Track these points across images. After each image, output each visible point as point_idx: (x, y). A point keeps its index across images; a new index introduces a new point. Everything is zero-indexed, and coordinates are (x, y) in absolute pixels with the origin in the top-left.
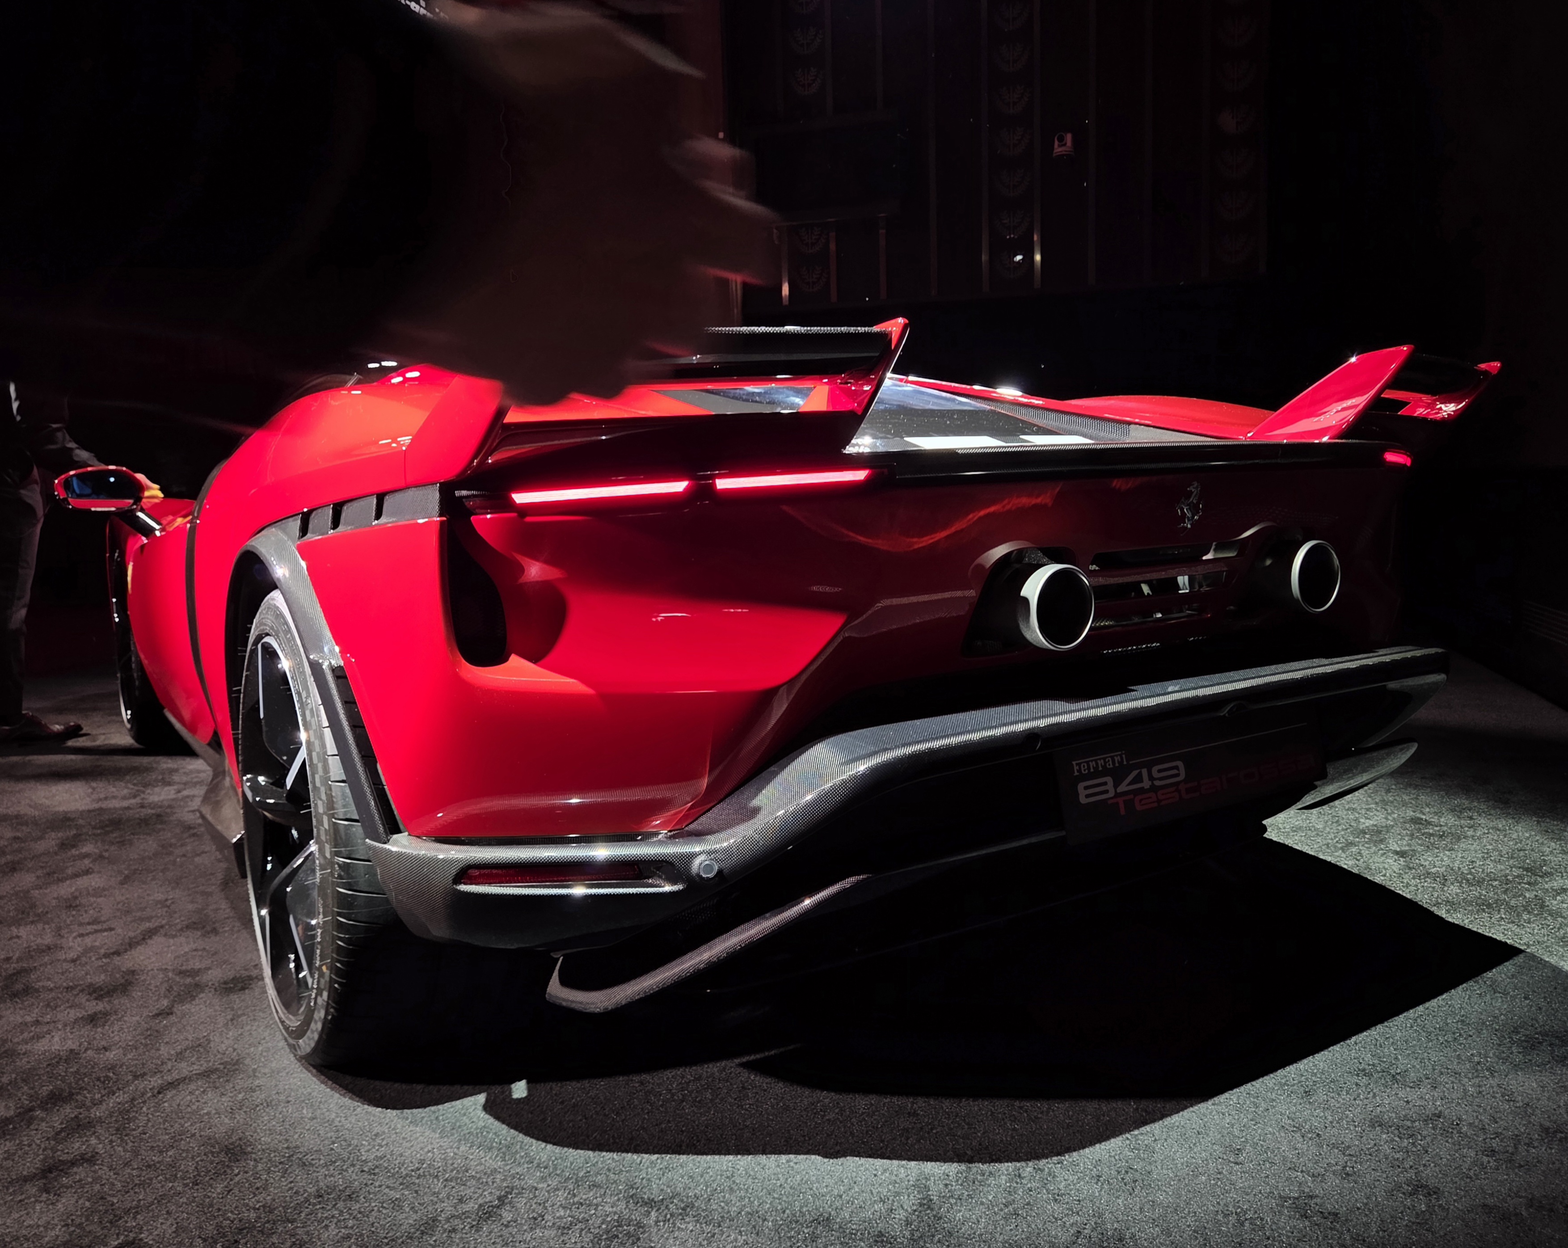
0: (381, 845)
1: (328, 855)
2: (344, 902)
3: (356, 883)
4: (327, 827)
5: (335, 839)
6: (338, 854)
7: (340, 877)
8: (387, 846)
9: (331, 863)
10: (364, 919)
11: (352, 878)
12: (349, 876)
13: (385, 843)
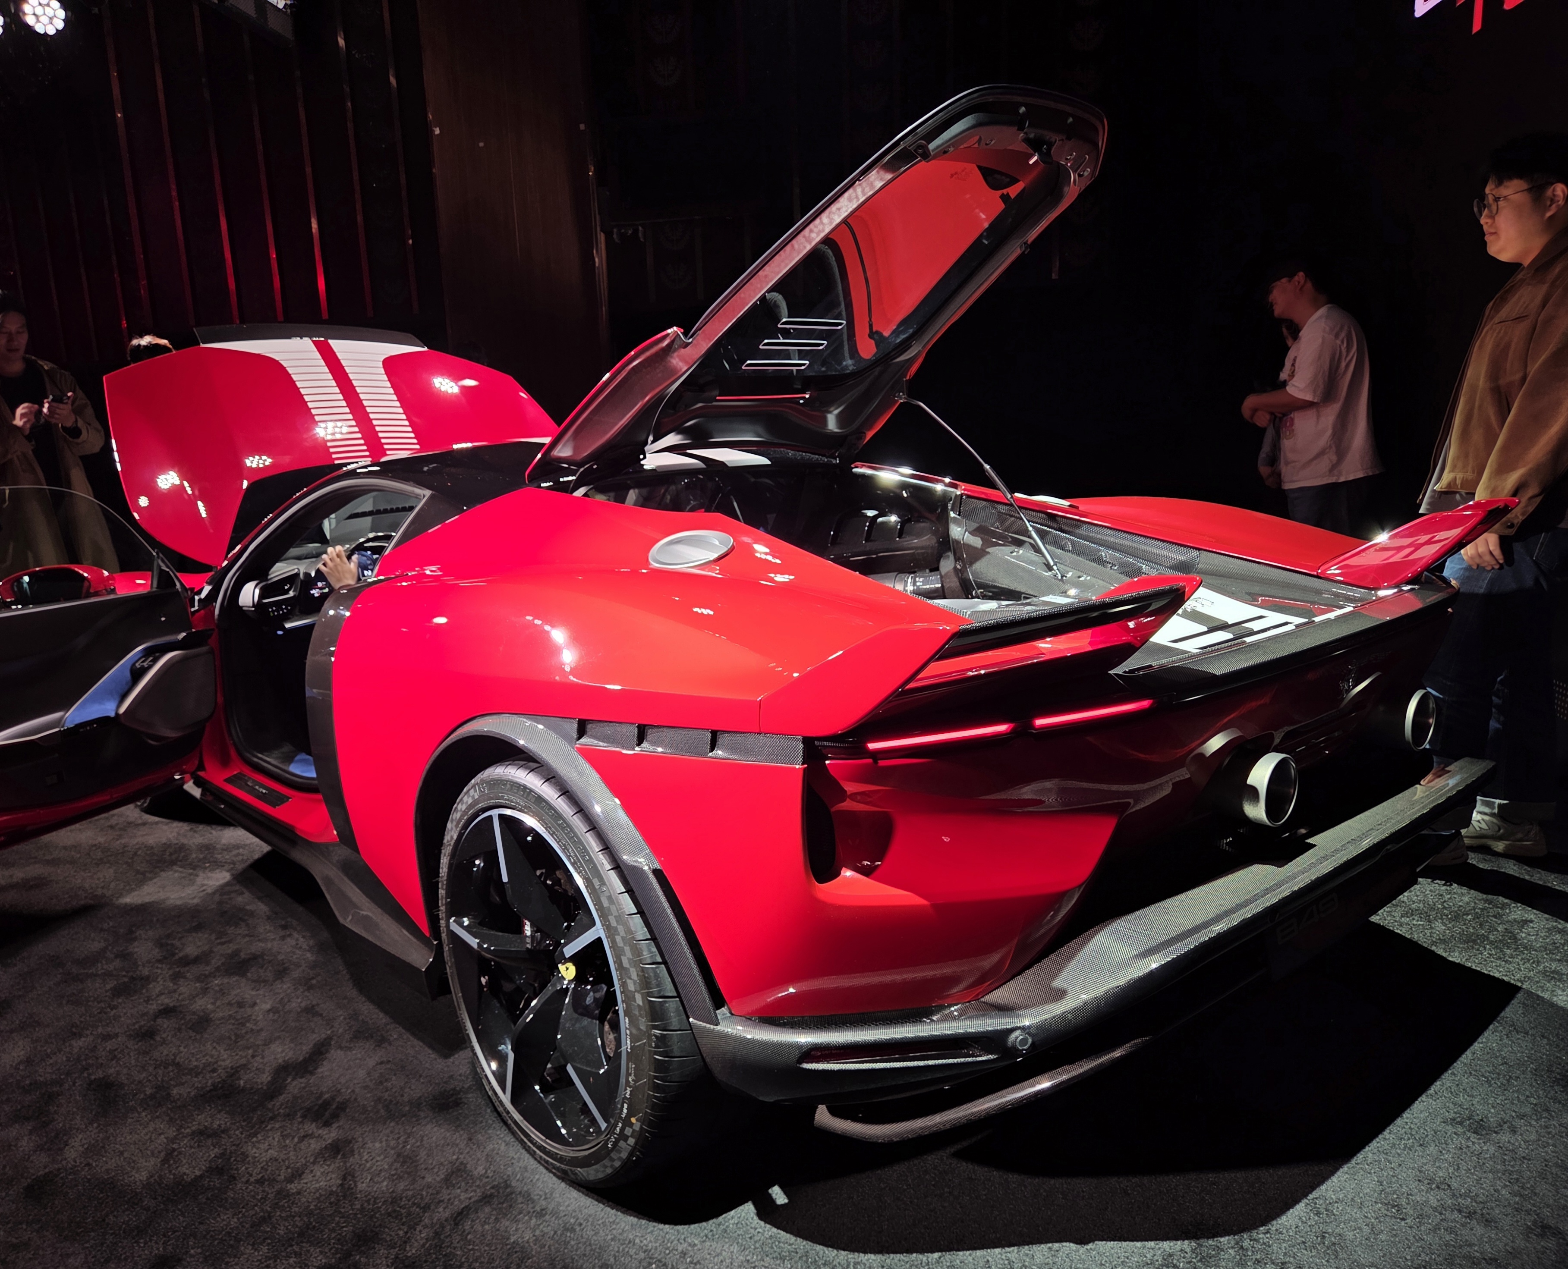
0: (712, 1027)
1: (643, 1028)
2: (659, 1067)
3: (672, 1051)
4: (641, 1003)
5: (652, 1015)
6: (656, 1027)
7: (657, 1047)
8: (718, 1028)
9: (650, 1036)
10: (677, 1080)
11: (668, 1047)
12: (666, 1045)
13: (717, 1025)
